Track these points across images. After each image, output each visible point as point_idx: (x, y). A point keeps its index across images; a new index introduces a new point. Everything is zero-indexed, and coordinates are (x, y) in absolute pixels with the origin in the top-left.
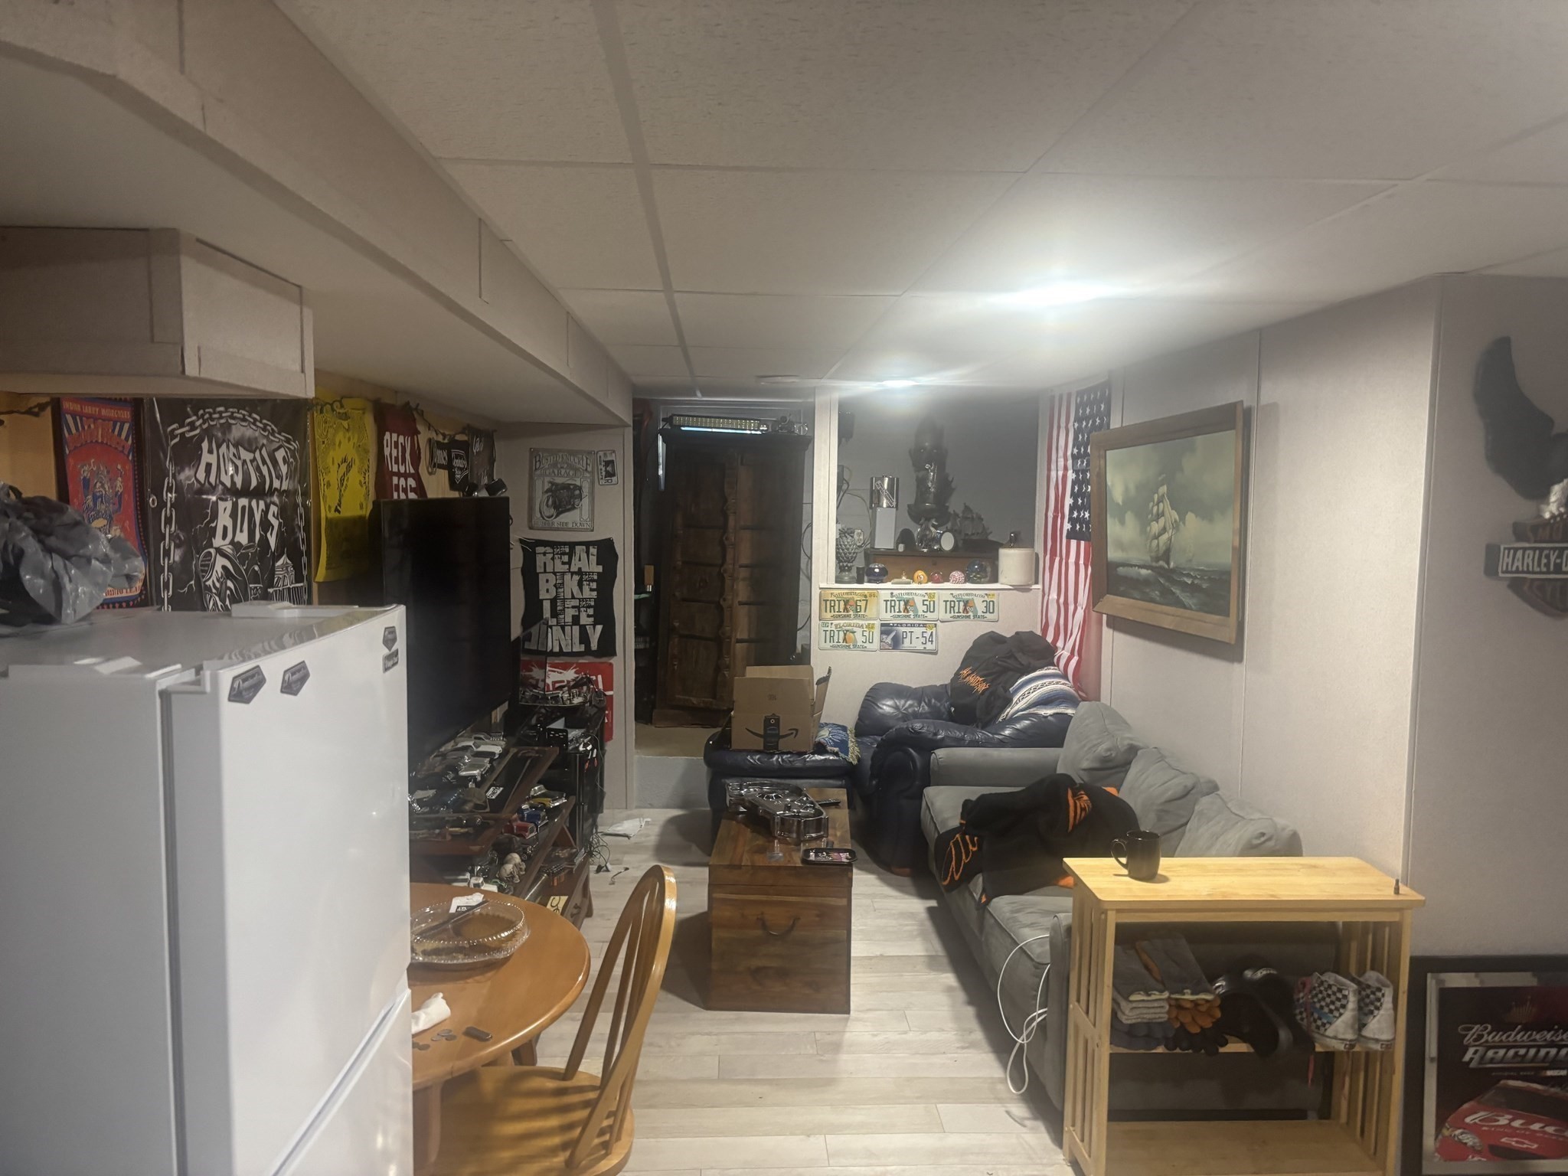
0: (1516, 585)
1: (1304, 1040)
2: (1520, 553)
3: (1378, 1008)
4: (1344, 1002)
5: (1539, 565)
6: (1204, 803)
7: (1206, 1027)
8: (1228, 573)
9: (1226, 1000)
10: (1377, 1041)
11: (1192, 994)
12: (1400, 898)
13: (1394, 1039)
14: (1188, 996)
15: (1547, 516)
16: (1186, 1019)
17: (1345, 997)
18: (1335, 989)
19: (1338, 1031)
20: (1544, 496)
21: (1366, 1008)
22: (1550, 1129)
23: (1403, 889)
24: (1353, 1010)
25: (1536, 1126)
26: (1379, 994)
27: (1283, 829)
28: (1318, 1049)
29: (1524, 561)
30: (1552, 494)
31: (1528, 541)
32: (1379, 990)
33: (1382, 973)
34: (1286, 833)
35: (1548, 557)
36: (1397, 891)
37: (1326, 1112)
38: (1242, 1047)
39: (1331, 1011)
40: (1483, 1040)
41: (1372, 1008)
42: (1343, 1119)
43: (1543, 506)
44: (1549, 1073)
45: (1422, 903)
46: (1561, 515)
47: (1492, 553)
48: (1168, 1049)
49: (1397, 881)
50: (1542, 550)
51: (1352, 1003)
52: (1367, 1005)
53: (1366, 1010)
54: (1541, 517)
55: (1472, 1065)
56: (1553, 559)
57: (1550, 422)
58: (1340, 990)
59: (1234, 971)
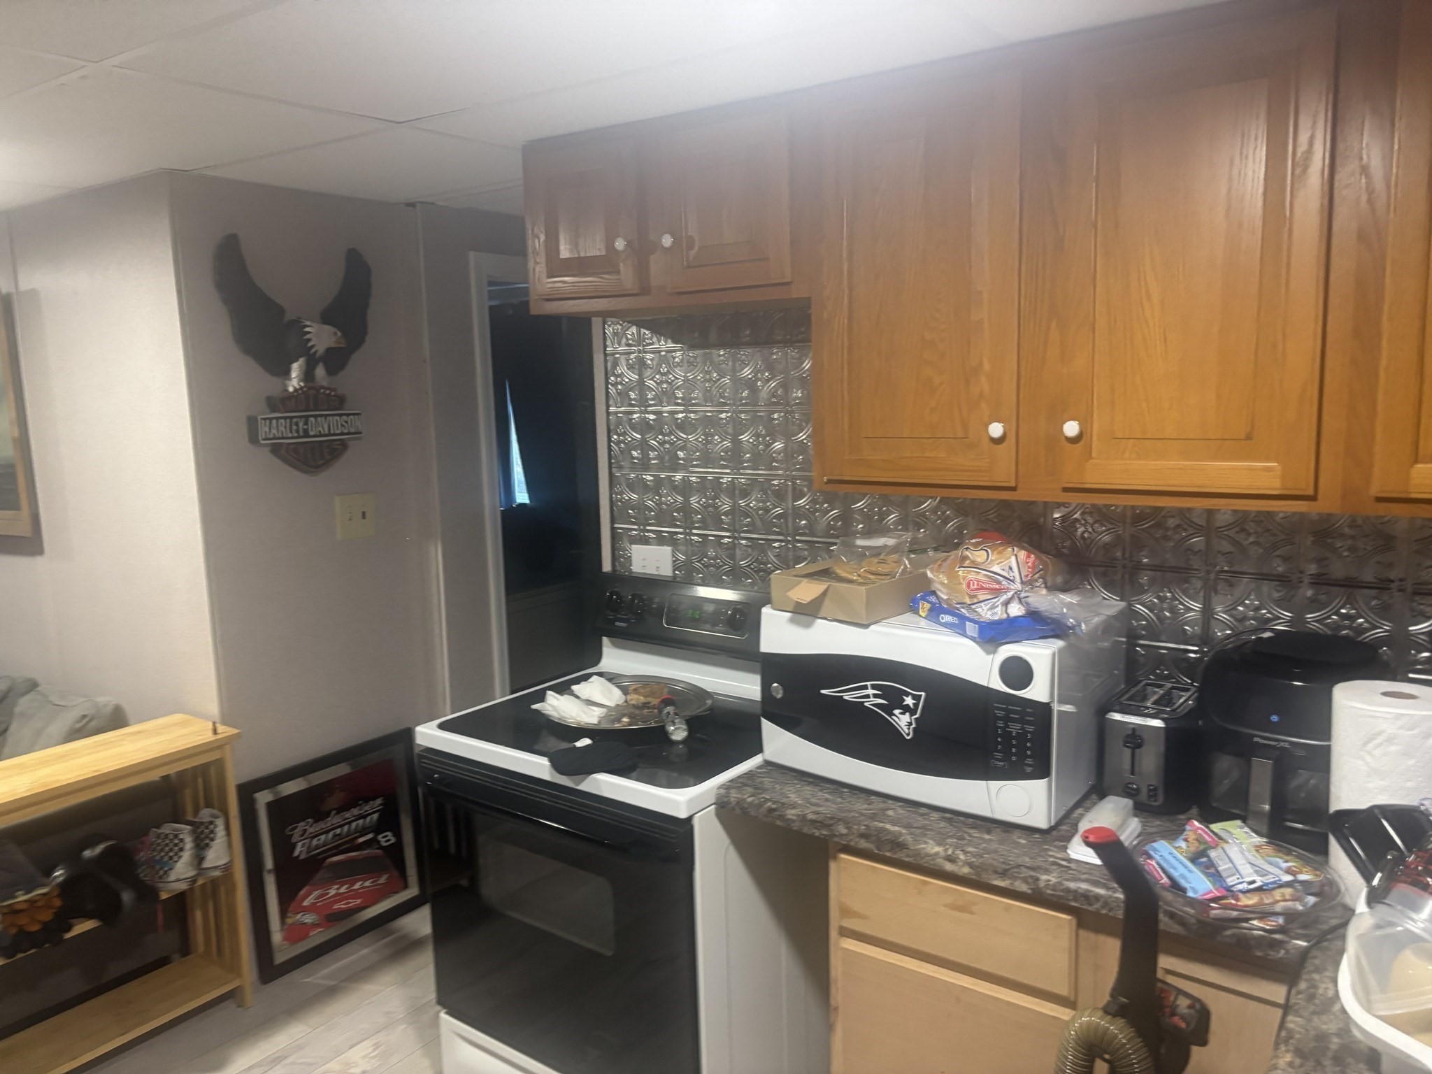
0: (276, 450)
1: (147, 893)
2: (274, 421)
3: (212, 840)
4: (181, 845)
5: (291, 432)
6: (23, 704)
7: (47, 920)
8: (12, 466)
9: (65, 887)
10: (215, 868)
11: (27, 893)
12: (219, 737)
13: (231, 861)
14: (22, 897)
15: (291, 389)
16: (22, 920)
17: (182, 840)
18: (171, 837)
19: (181, 871)
20: (286, 373)
21: (202, 845)
22: (367, 884)
23: (221, 728)
24: (191, 849)
25: (357, 886)
26: (212, 826)
27: (105, 706)
28: (164, 896)
29: (280, 429)
30: (292, 371)
31: (279, 411)
32: (211, 823)
33: (213, 808)
34: (109, 709)
35: (297, 424)
36: (215, 732)
37: (185, 948)
38: (87, 925)
39: (171, 858)
40: (307, 834)
41: (207, 841)
42: (201, 948)
43: (287, 382)
44: (361, 840)
45: (238, 736)
46: (301, 388)
47: (252, 423)
48: (8, 958)
49: (214, 723)
50: (291, 418)
51: (189, 844)
52: (203, 840)
53: (203, 844)
54: (287, 391)
55: (302, 857)
56: (301, 425)
57: (281, 311)
58: (176, 836)
59: (71, 856)
